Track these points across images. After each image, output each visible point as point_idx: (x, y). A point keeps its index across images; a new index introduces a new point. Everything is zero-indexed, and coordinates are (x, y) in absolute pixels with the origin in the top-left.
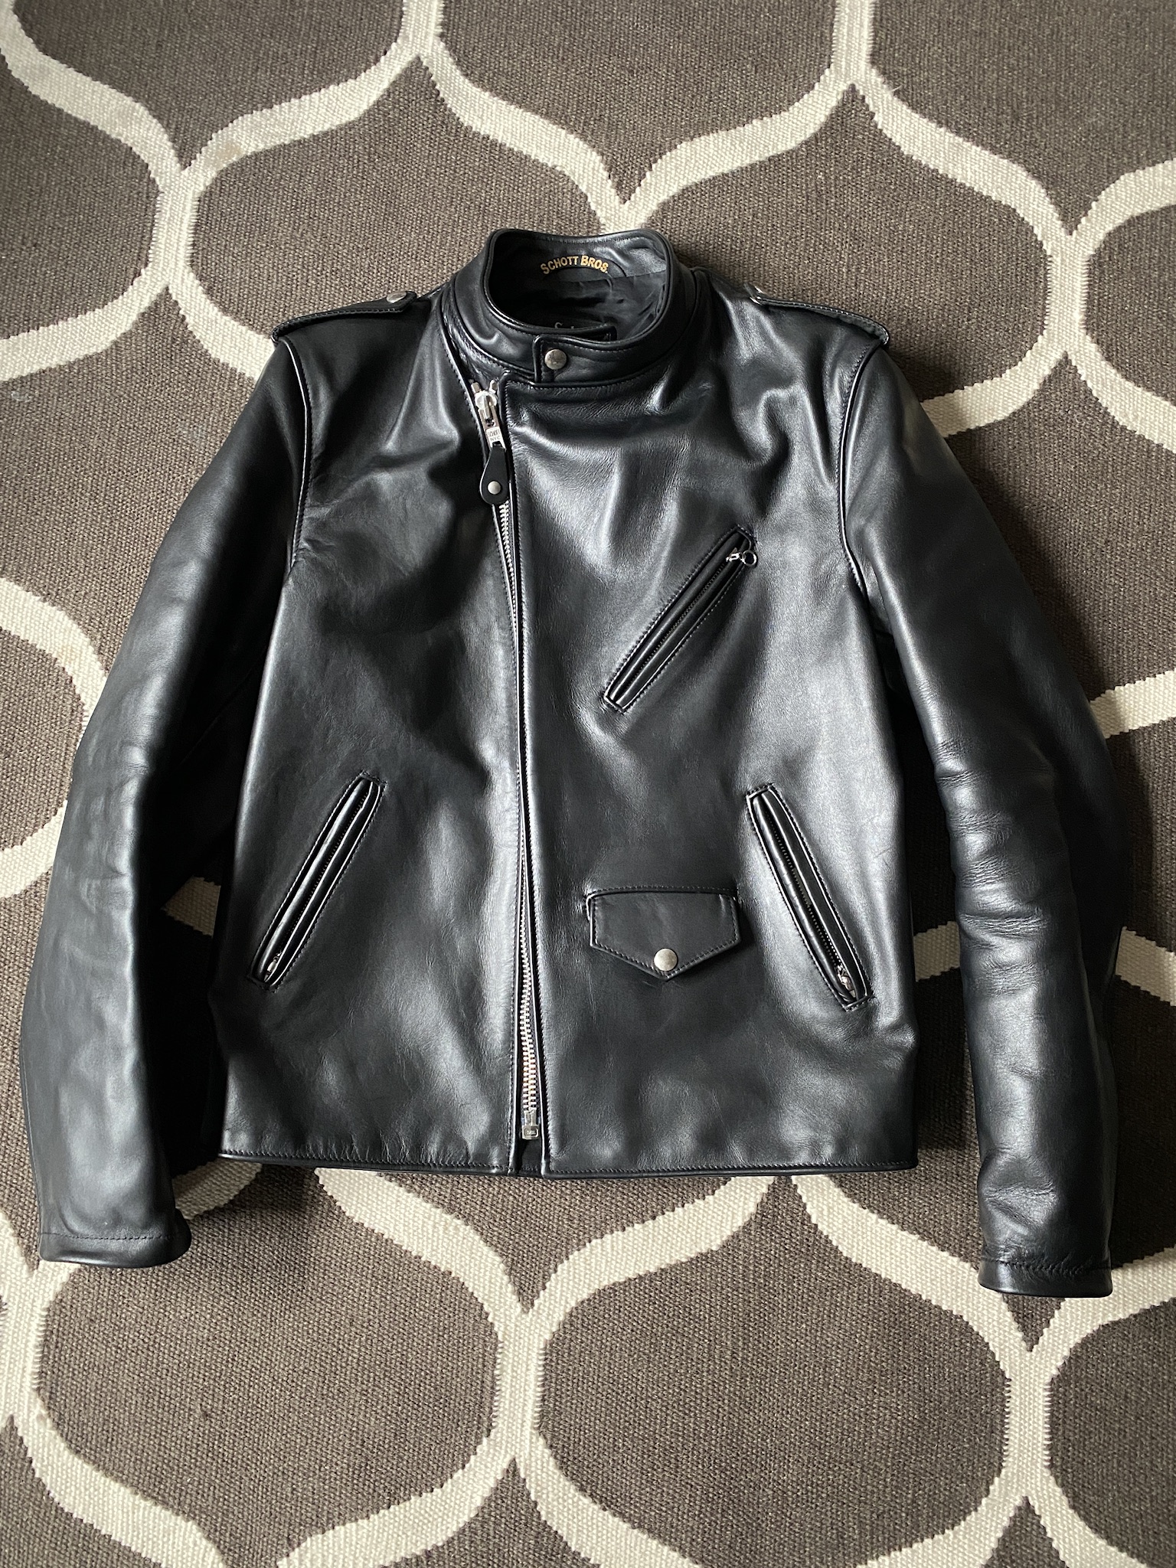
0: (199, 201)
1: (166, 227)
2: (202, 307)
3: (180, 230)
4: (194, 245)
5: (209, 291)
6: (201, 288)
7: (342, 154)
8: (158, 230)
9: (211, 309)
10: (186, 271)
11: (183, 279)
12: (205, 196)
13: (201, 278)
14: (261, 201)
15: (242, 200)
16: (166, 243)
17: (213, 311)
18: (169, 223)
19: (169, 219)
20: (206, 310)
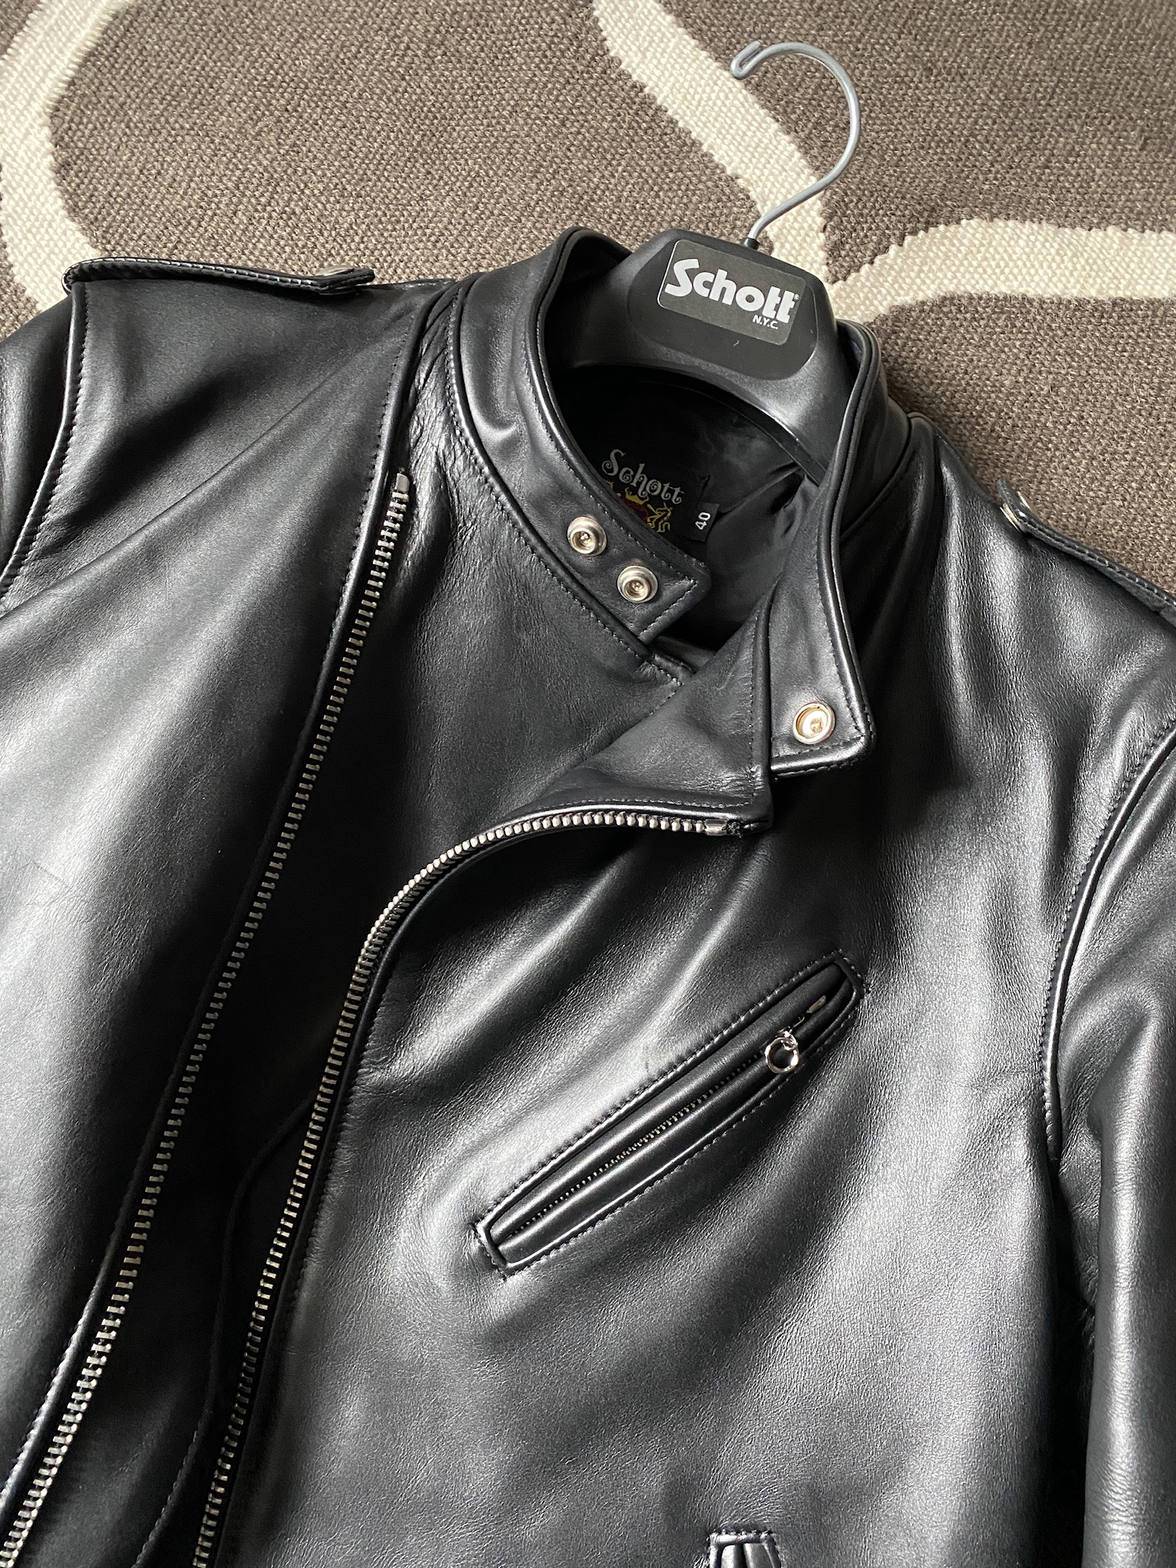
0: (115, 17)
1: (40, 38)
2: (38, 191)
3: (61, 51)
4: (72, 83)
5: (62, 169)
6: (51, 158)
7: (385, 26)
8: (24, 39)
9: (51, 200)
10: (40, 121)
11: (28, 133)
12: (128, 12)
13: (58, 142)
14: (217, 53)
15: (185, 41)
16: (28, 63)
17: (53, 203)
18: (47, 34)
19: (51, 29)
20: (42, 199)
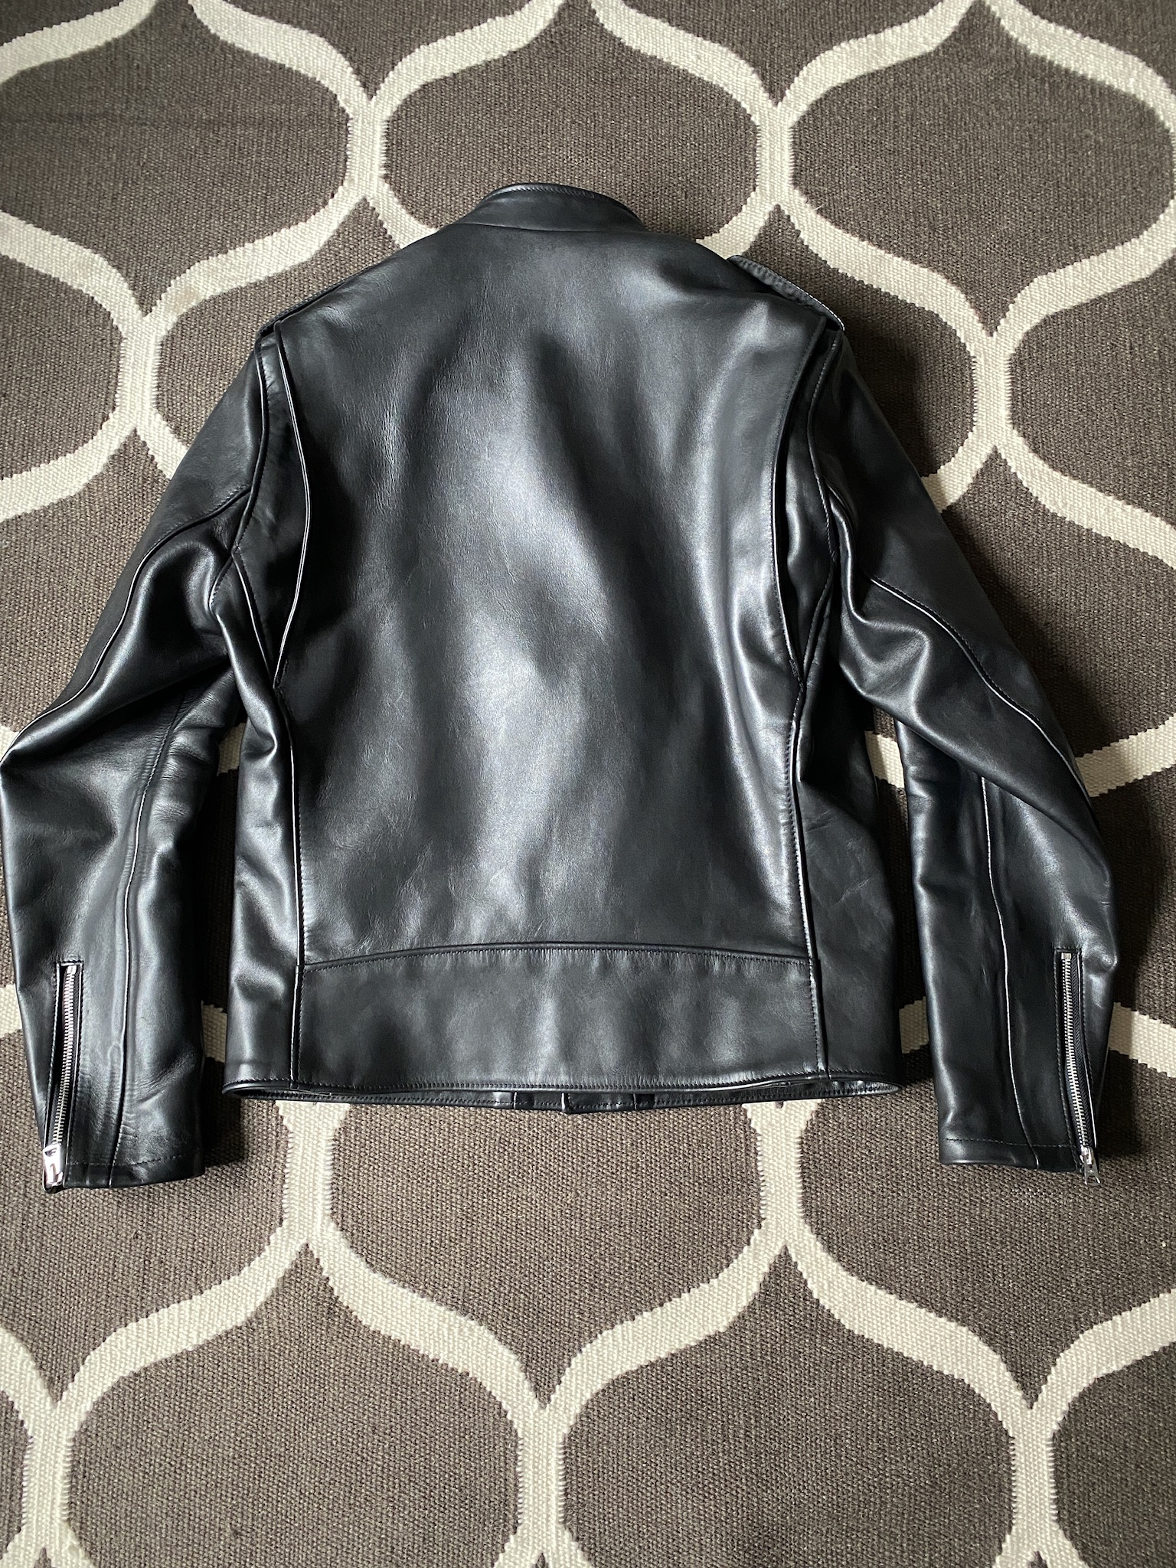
0: (162, 345)
1: (131, 372)
2: (170, 447)
3: (144, 373)
4: (158, 387)
5: (176, 431)
6: (168, 428)
7: (297, 293)
8: (123, 375)
9: (178, 448)
10: (153, 412)
11: (150, 421)
12: (167, 340)
13: (168, 419)
14: (222, 342)
15: (203, 342)
16: (132, 386)
18: (133, 368)
19: (134, 364)
20: (174, 449)
